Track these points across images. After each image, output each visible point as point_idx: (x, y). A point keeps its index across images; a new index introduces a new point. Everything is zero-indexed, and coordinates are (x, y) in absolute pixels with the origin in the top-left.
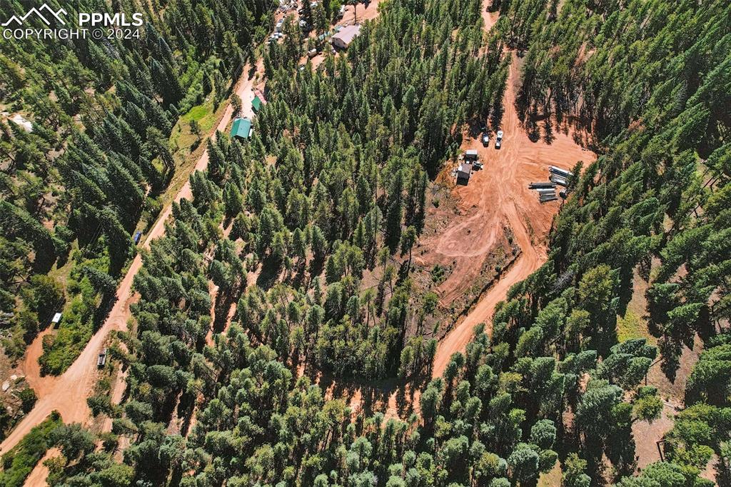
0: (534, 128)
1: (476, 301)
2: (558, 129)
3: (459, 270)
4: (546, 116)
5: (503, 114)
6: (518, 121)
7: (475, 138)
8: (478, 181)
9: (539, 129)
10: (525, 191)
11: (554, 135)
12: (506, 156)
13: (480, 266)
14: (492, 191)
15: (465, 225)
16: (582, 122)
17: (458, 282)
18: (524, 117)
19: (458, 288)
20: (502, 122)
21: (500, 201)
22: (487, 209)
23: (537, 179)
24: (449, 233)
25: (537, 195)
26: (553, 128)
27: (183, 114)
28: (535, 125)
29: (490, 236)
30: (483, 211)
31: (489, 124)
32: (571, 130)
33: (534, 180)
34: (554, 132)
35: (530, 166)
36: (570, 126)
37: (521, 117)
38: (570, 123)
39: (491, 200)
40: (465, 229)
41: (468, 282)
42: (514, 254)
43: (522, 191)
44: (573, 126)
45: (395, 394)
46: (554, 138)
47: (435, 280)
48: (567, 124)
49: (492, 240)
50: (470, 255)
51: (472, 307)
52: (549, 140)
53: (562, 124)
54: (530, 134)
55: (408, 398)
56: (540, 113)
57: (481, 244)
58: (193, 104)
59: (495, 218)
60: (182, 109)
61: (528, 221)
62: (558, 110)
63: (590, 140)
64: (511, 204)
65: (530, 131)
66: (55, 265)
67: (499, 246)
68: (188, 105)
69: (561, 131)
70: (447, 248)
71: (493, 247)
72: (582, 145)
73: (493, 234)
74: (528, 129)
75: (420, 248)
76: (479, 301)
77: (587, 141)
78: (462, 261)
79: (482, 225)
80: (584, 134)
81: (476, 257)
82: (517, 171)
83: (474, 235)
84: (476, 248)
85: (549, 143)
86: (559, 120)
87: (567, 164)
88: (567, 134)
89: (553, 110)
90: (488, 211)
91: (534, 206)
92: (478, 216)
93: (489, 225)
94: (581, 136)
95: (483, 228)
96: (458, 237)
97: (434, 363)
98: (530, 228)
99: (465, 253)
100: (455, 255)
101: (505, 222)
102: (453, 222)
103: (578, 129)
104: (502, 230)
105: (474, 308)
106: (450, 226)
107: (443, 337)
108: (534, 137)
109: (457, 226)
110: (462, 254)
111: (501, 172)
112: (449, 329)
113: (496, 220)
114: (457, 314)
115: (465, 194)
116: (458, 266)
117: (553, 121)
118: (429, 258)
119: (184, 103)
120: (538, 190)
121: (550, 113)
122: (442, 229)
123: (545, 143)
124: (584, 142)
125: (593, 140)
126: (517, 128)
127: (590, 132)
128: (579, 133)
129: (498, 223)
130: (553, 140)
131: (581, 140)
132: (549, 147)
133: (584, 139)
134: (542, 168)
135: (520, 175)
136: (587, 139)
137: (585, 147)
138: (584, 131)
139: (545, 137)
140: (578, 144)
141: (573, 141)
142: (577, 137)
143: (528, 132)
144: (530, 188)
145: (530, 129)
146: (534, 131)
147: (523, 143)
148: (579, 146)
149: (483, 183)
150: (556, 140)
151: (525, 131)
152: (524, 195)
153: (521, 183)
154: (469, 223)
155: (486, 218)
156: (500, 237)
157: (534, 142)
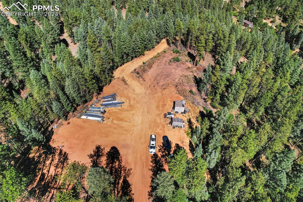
0: (112, 167)
3: (166, 61)
10: (127, 100)
11: (89, 160)
17: (165, 58)
21: (147, 93)
22: (156, 87)
23: (116, 110)
24: (177, 76)
25: (118, 98)
29: (152, 74)
33: (119, 109)
35: (121, 120)
39: (153, 93)
41: (160, 59)
46: (91, 156)
50: (162, 67)
52: (98, 152)
57: (156, 71)
59: (149, 83)
64: (137, 92)
65: (117, 163)
67: (145, 71)
70: (175, 69)
71: (148, 70)
72: (61, 151)
73: (150, 75)
74: (120, 166)
77: (52, 160)
78: (165, 64)
79: (158, 79)
80: (52, 169)
81: (158, 66)
82: (133, 115)
83: (161, 74)
84: (158, 69)
85: (98, 148)
91: (121, 92)
92: (161, 84)
95: (156, 78)
96: (171, 74)
100: (170, 66)
101: (142, 82)
102: (176, 81)
104: (143, 77)
106: (177, 79)
108: (114, 154)
109: (173, 79)
110: (166, 67)
115: (174, 96)
118: (184, 66)
120: (117, 102)
122: (182, 78)
123: (102, 147)
124: (57, 157)
125: (44, 162)
126: (133, 167)
127: (43, 175)
128: (58, 170)
129: (147, 80)
130: (93, 153)
131: (59, 160)
132: (98, 143)
133: (56, 161)
134: (110, 120)
135: (132, 112)
136: (51, 164)
137: (59, 151)
138: (49, 175)
139: (101, 156)
140: (65, 153)
141: (69, 157)
142: (63, 163)
143: (120, 163)
144: (123, 103)
145: (117, 167)
146: (112, 163)
147: (126, 146)
148: (64, 150)
149: (161, 103)
150: (89, 154)
151: (123, 164)
152: (129, 98)
153: (130, 106)
154: (166, 80)
155: (155, 82)
156: (145, 74)
157: (114, 148)
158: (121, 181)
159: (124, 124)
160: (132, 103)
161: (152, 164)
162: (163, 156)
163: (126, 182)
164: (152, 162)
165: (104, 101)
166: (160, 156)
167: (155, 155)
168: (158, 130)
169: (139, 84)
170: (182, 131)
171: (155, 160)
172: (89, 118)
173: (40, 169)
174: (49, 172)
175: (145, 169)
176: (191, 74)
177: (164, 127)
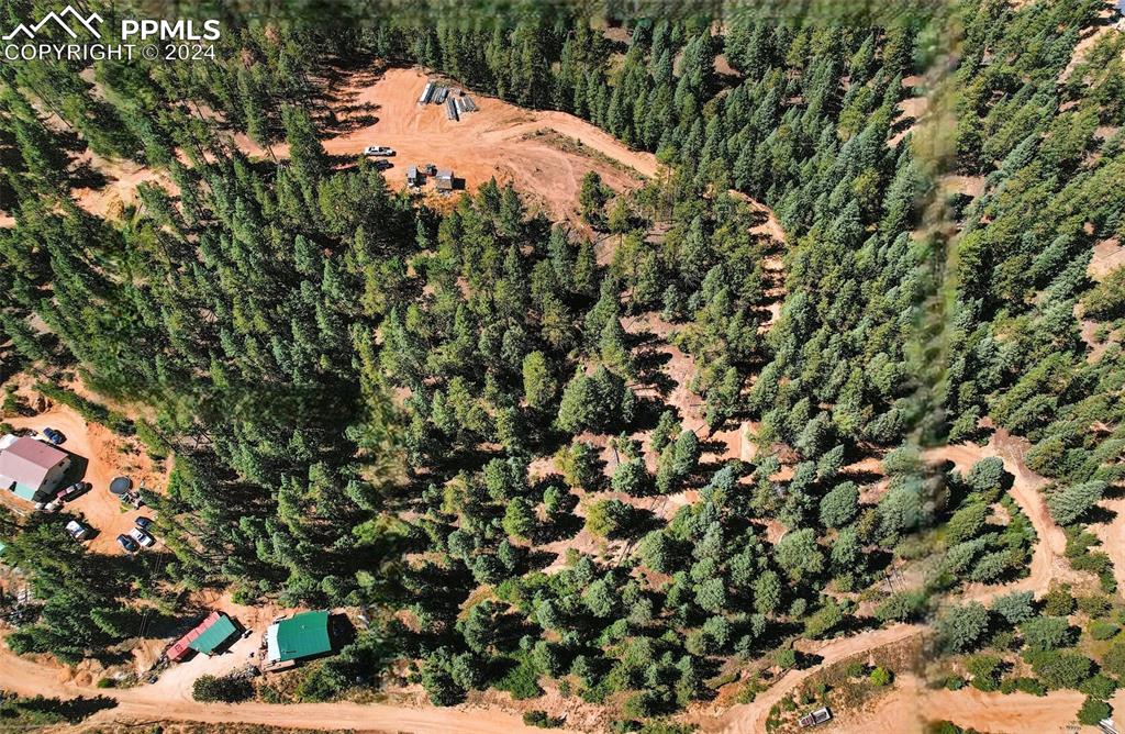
0: (352, 122)
2: (352, 101)
6: (338, 137)
8: (456, 168)
9: (352, 117)
10: (463, 125)
11: (363, 103)
12: (407, 145)
13: (582, 158)
14: (470, 153)
15: (527, 176)
16: (335, 79)
17: (608, 175)
18: (330, 133)
19: (615, 175)
20: (342, 154)
21: (483, 145)
22: (498, 157)
23: (442, 116)
24: (542, 191)
25: (468, 114)
26: (349, 105)
28: (345, 121)
29: (538, 151)
30: (502, 161)
31: (347, 166)
32: (352, 90)
33: (444, 117)
34: (355, 104)
35: (422, 121)
36: (344, 90)
37: (330, 137)
38: (338, 91)
39: (484, 153)
40: (533, 175)
41: (604, 167)
43: (464, 127)
44: (343, 88)
46: (367, 103)
49: (544, 148)
50: (570, 167)
52: (372, 107)
53: (340, 97)
54: (362, 126)
57: (551, 158)
59: (510, 148)
61: (507, 122)
63: (365, 74)
64: (487, 135)
65: (357, 126)
67: (550, 143)
69: (354, 97)
70: (566, 189)
71: (553, 148)
73: (535, 149)
74: (353, 129)
75: (570, 217)
77: (367, 77)
78: (580, 173)
79: (524, 159)
80: (357, 79)
81: (571, 162)
82: (432, 132)
83: (541, 165)
84: (559, 162)
85: (379, 107)
86: (335, 99)
87: (413, 91)
88: (358, 93)
90: (501, 155)
91: (484, 116)
92: (511, 164)
93: (523, 152)
94: (359, 82)
95: (528, 158)
96: (547, 180)
98: (516, 120)
99: (567, 171)
100: (573, 180)
101: (515, 139)
103: (348, 84)
104: (527, 141)
106: (531, 190)
108: (369, 121)
109: (531, 183)
110: (570, 174)
111: (437, 147)
113: (514, 147)
115: (478, 180)
117: (336, 104)
120: (459, 112)
122: (538, 198)
123: (379, 110)
124: (371, 79)
126: (352, 139)
128: (355, 83)
130: (371, 104)
131: (367, 81)
132: (385, 106)
133: (364, 79)
134: (424, 111)
135: (438, 130)
136: (363, 77)
137: (378, 78)
139: (368, 111)
140: (375, 83)
141: (370, 88)
142: (363, 85)
143: (358, 128)
144: (458, 121)
145: (353, 126)
146: (357, 122)
147: (379, 131)
148: (378, 82)
149: (459, 162)
150: (371, 101)
151: (356, 131)
152: (470, 126)
153: (451, 128)
154: (523, 171)
155: (513, 156)
156: (538, 143)
157: (377, 120)
158: (336, 131)
159: (415, 125)
160: (459, 130)
163: (335, 135)
165: (460, 101)
168: (404, 159)
174: (354, 78)
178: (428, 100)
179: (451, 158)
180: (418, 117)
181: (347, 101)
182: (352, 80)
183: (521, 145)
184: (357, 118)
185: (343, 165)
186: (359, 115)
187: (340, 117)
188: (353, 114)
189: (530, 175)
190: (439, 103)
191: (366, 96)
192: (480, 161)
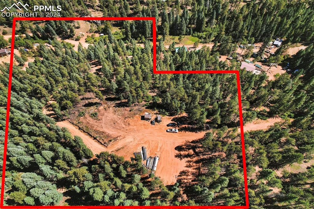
0: (186, 148)
1: (84, 132)
2: (188, 162)
3: (96, 122)
4: (197, 154)
5: (194, 133)
7: (172, 120)
8: (144, 124)
9: (187, 151)
10: (140, 145)
11: (183, 160)
12: (163, 135)
13: (98, 130)
14: (138, 130)
17: (91, 123)
18: (195, 143)
19: (88, 123)
20: (187, 132)
21: (133, 134)
22: (128, 129)
23: (149, 151)
24: (115, 116)
25: (138, 151)
26: (189, 159)
27: (193, 36)
28: (189, 149)
29: (113, 131)
30: (126, 128)
31: (184, 126)
32: (190, 170)
33: (148, 149)
34: (186, 159)
35: (157, 147)
36: (194, 169)
38: (196, 169)
39: (133, 131)
41: (91, 126)
42: (105, 143)
43: (140, 144)
44: (195, 170)
45: (54, 113)
46: (181, 159)
47: (91, 114)
48: (195, 167)
49: (111, 133)
50: (103, 125)
51: (82, 131)
52: (179, 156)
53: (194, 164)
54: (182, 146)
55: (52, 117)
56: (197, 150)
57: (109, 129)
58: (198, 37)
59: (123, 133)
60: (194, 34)
61: (123, 148)
62: (202, 160)
63: (186, 181)
64: (132, 140)
65: (184, 146)
66: (119, 28)
67: (108, 136)
68: (196, 35)
69: (188, 164)
70: (107, 117)
71: (107, 134)
72: (179, 176)
73: (114, 133)
74: (185, 145)
75: (108, 108)
76: (85, 133)
77: (184, 179)
78: (100, 123)
79: (119, 128)
80: (189, 177)
81: (102, 127)
82: (153, 141)
83: (113, 126)
85: (176, 156)
86: (197, 162)
87: (162, 166)
88: (186, 167)
89: (202, 157)
91: (132, 150)
92: (124, 126)
93: (119, 131)
94: (188, 175)
95: (117, 129)
96: (113, 120)
97: (62, 122)
98: (119, 149)
100: (103, 120)
101: (121, 138)
102: (120, 117)
103: (193, 174)
104: (116, 137)
105: (82, 132)
106: (119, 116)
107: (70, 123)
108: (179, 148)
109: (118, 119)
110: (104, 122)
111: (151, 133)
112: (73, 124)
113: (122, 133)
114: (78, 125)
115: (136, 120)
116: (98, 121)
117: (195, 159)
118: (102, 111)
119: (196, 34)
120: (142, 151)
121: (199, 156)
122: (117, 114)
123: (176, 154)
124: (183, 177)
125: (186, 183)
126: (185, 140)
127: (193, 181)
128: (190, 174)
129: (120, 134)
130: (179, 158)
131: (184, 175)
132: (173, 157)
133: (185, 177)
134: (157, 153)
135: (151, 142)
136: (186, 179)
137: (179, 177)
138: (192, 178)
139: (180, 154)
140: (180, 173)
141: (182, 170)
142: (185, 173)
143: (183, 145)
144: (142, 147)
145: (185, 146)
146: (184, 149)
147: (174, 143)
148: (179, 174)
149: (143, 126)
150: (180, 160)
151: (184, 144)
152: (138, 145)
153: (145, 143)
154: (120, 123)
155: (123, 129)
156: (112, 136)
157: (176, 149)
158: (192, 144)
159: (160, 145)
160: (142, 142)
161: (183, 132)
162: (178, 127)
163: (192, 142)
164: (181, 132)
166: (178, 128)
167: (179, 130)
168: (163, 129)
169: (122, 140)
170: (163, 118)
171: (181, 130)
172: (156, 165)
173: (190, 184)
174: (190, 179)
175: (185, 135)
176: (111, 108)
177: (161, 126)
178: (155, 159)
179: (146, 128)
180: (159, 150)
181: (190, 161)
182: (190, 177)
183: (119, 135)
184: (184, 151)
185: (185, 127)
186: (184, 152)
187: (191, 152)
188: (186, 153)
189: (118, 122)
190: (150, 157)
191: (182, 164)
192: (135, 127)
